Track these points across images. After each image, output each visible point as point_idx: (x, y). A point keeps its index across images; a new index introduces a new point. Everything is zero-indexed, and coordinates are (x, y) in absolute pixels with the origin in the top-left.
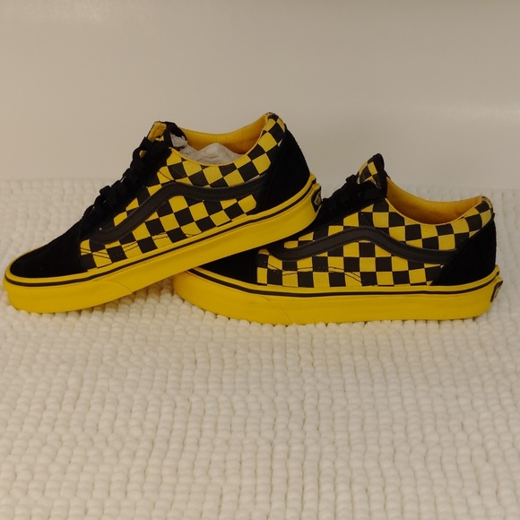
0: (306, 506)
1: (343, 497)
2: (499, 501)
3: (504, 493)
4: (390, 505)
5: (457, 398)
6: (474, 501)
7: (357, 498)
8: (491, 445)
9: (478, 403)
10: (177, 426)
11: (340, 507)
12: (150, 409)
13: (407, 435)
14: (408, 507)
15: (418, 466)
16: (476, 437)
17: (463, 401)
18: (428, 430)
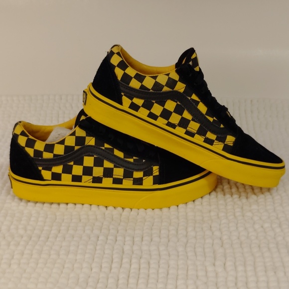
0: (112, 271)
1: (135, 266)
2: (225, 269)
3: (229, 264)
4: (161, 271)
5: (210, 211)
6: (210, 269)
7: (142, 266)
8: (225, 237)
9: (221, 214)
10: (46, 228)
11: (132, 271)
12: (32, 219)
13: (177, 232)
14: (171, 272)
15: (180, 249)
16: (217, 233)
17: (212, 214)
18: (190, 229)
